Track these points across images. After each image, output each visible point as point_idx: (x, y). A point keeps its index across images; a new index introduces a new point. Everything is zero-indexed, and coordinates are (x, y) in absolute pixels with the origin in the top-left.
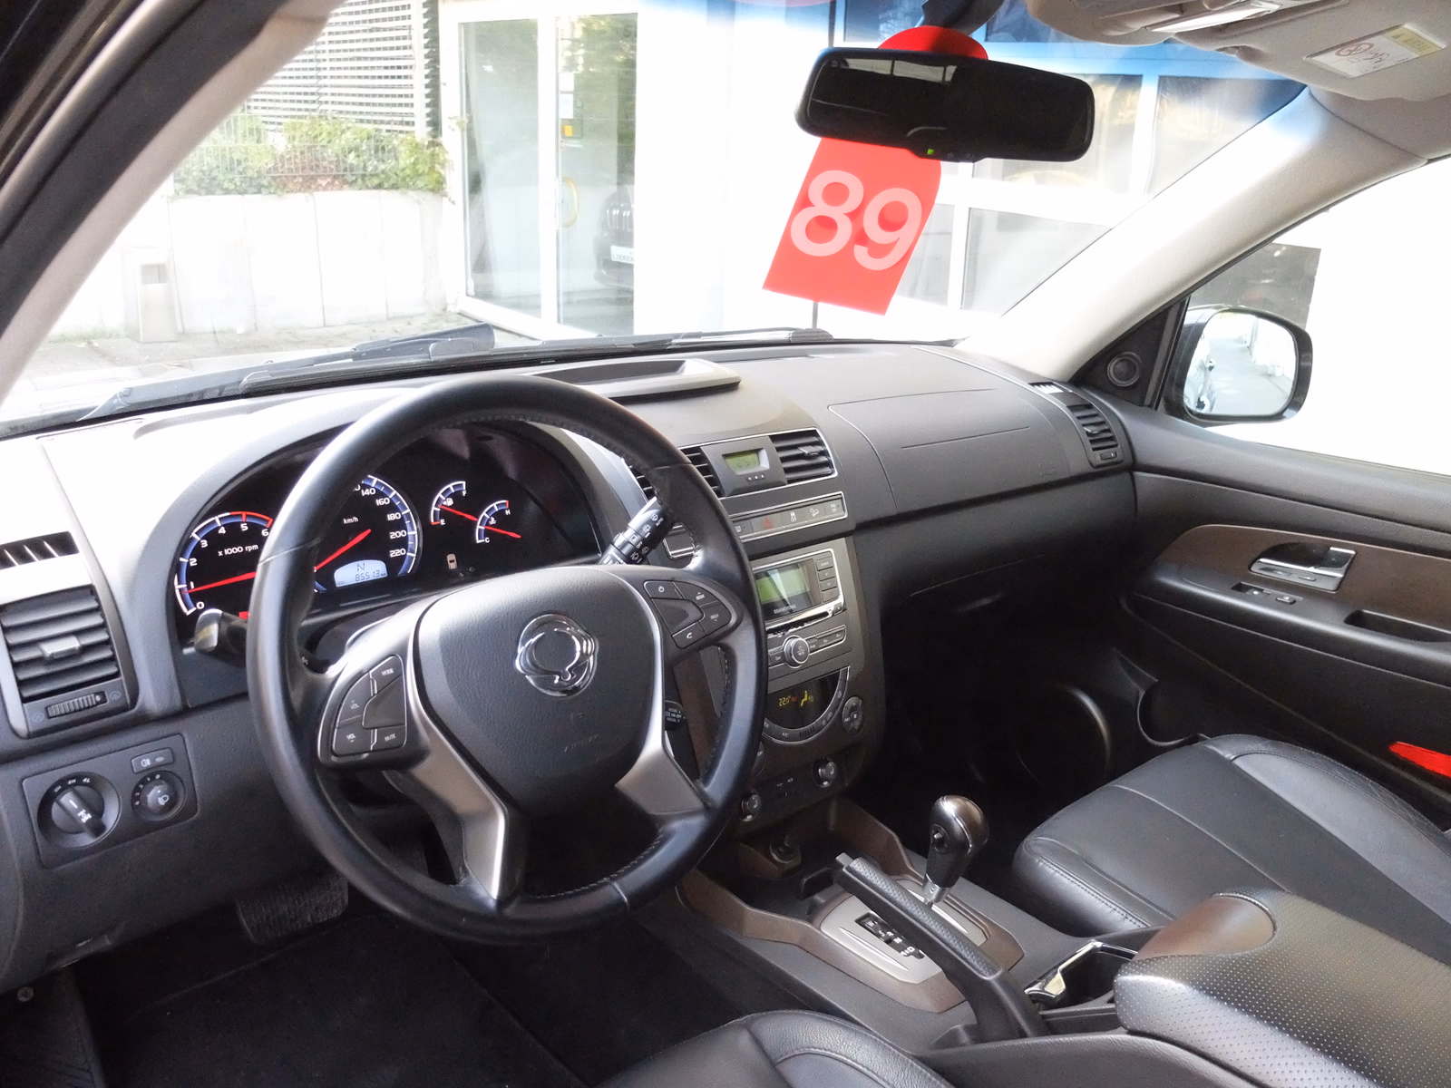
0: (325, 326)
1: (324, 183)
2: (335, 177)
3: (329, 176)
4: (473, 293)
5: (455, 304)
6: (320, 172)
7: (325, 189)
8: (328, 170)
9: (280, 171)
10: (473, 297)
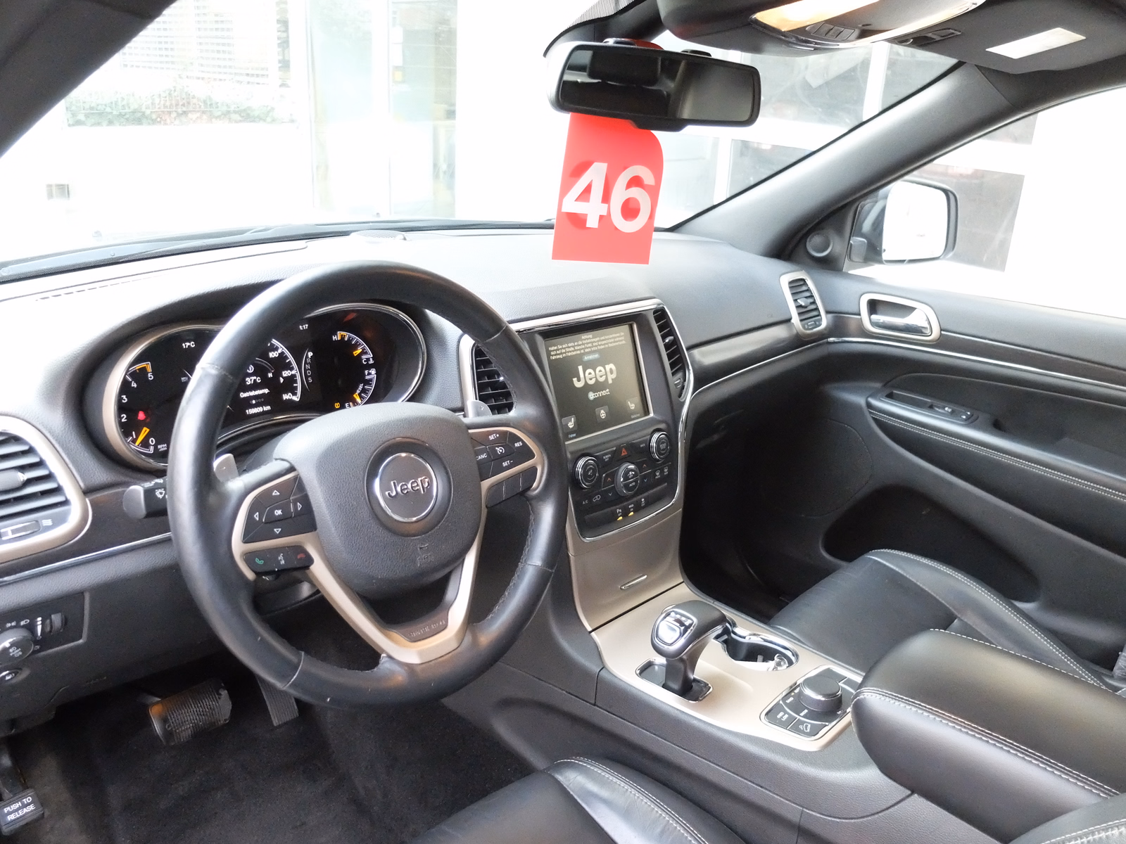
1: (194, 117)
2: (204, 112)
3: (198, 111)
6: (191, 108)
7: (196, 122)
8: (198, 106)
9: (157, 107)
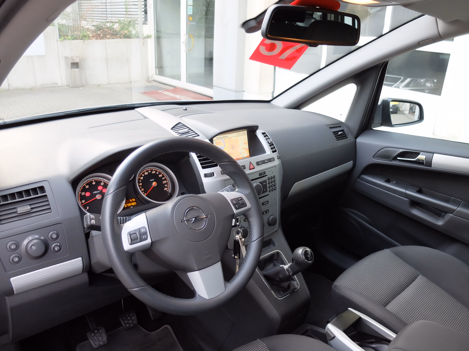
0: (109, 84)
1: (109, 37)
2: (112, 35)
3: (110, 35)
4: (158, 74)
5: (152, 77)
7: (109, 38)
10: (158, 75)
